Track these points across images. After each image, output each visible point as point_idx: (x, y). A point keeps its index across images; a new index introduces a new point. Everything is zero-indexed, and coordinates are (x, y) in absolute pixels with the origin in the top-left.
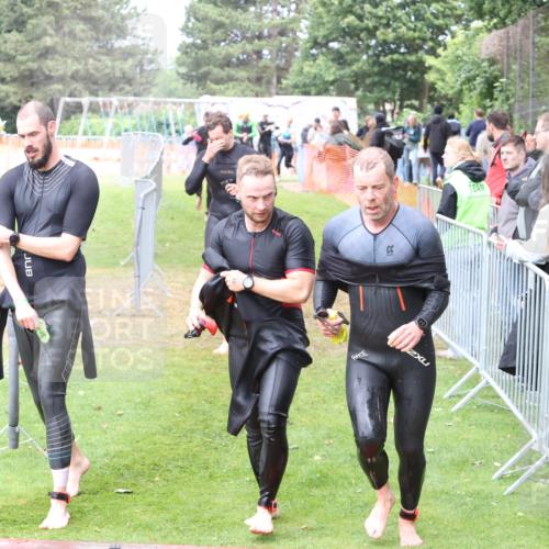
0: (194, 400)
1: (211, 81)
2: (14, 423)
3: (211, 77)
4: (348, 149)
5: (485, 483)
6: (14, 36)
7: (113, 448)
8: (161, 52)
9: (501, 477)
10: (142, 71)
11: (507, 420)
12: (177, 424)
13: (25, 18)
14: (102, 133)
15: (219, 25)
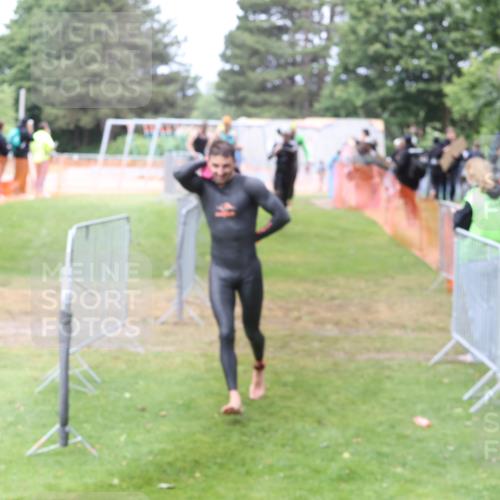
1: (248, 105)
3: (248, 101)
4: (375, 169)
7: (157, 447)
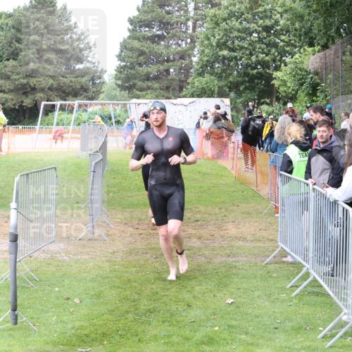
0: (128, 293)
1: (137, 90)
2: (14, 309)
3: (136, 87)
4: (224, 131)
5: (313, 341)
6: (12, 62)
7: (77, 324)
8: (106, 72)
9: (323, 337)
10: (94, 84)
11: (328, 301)
12: (117, 308)
13: (18, 51)
14: (69, 124)
15: (142, 53)
